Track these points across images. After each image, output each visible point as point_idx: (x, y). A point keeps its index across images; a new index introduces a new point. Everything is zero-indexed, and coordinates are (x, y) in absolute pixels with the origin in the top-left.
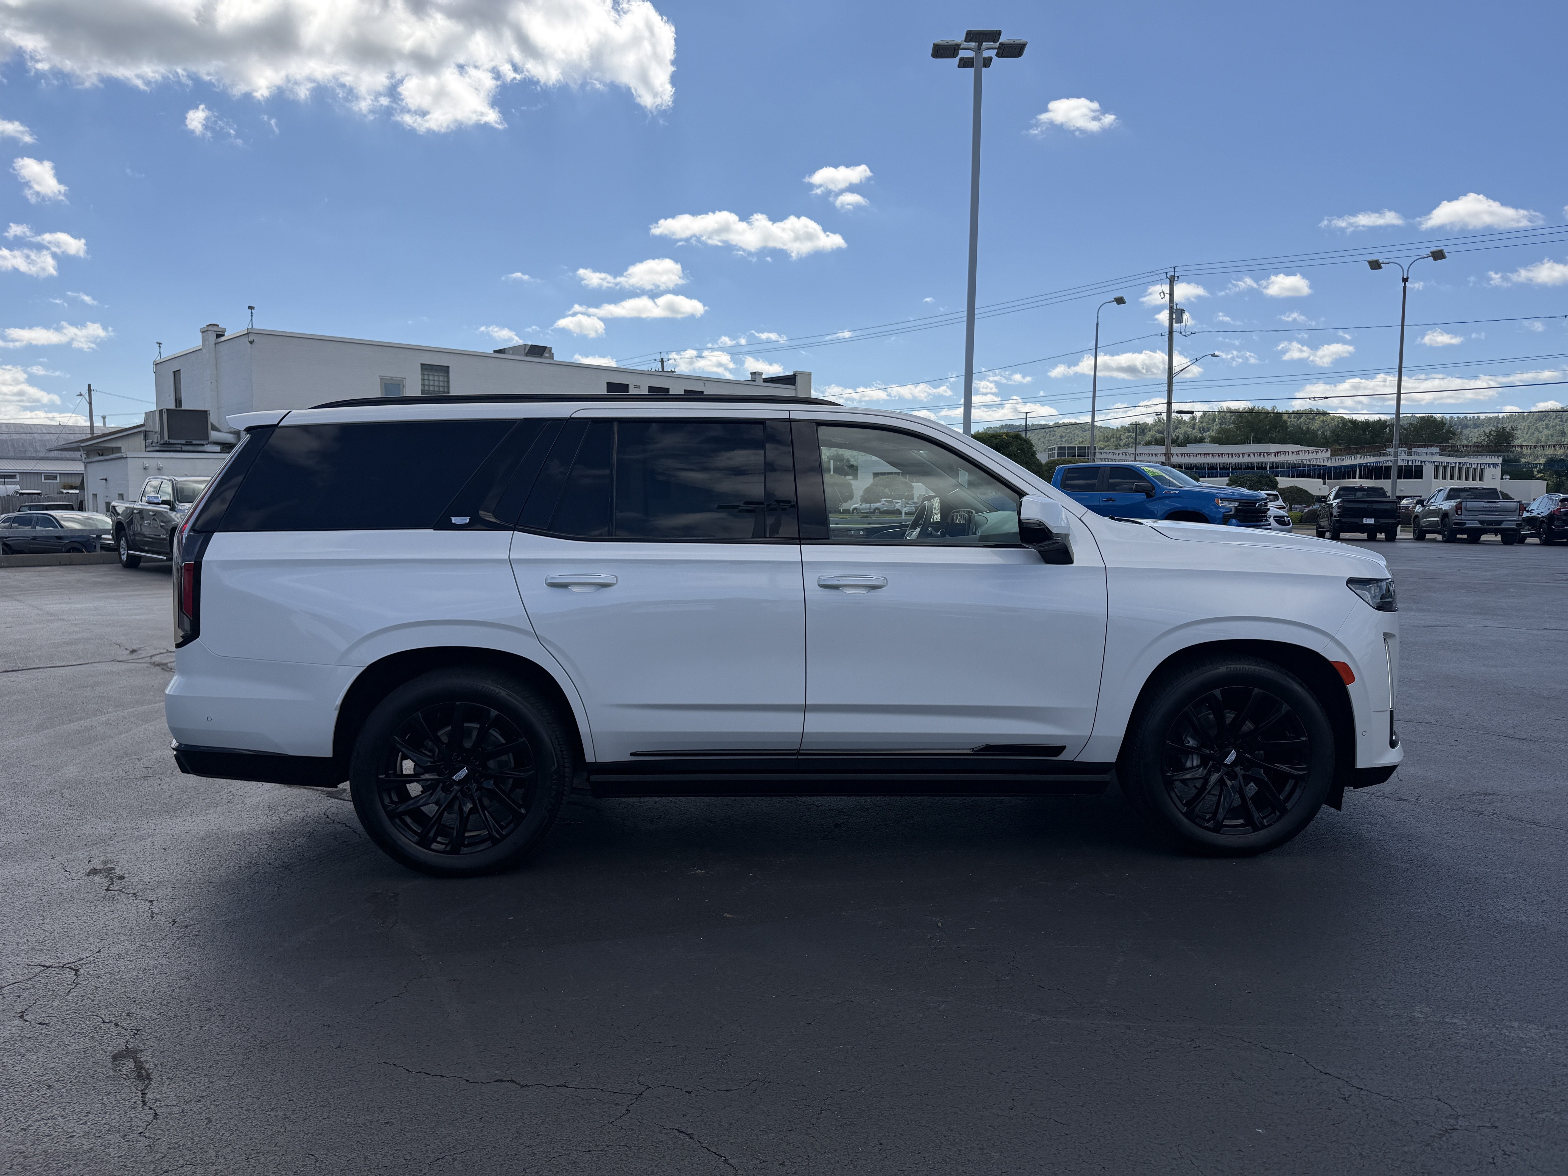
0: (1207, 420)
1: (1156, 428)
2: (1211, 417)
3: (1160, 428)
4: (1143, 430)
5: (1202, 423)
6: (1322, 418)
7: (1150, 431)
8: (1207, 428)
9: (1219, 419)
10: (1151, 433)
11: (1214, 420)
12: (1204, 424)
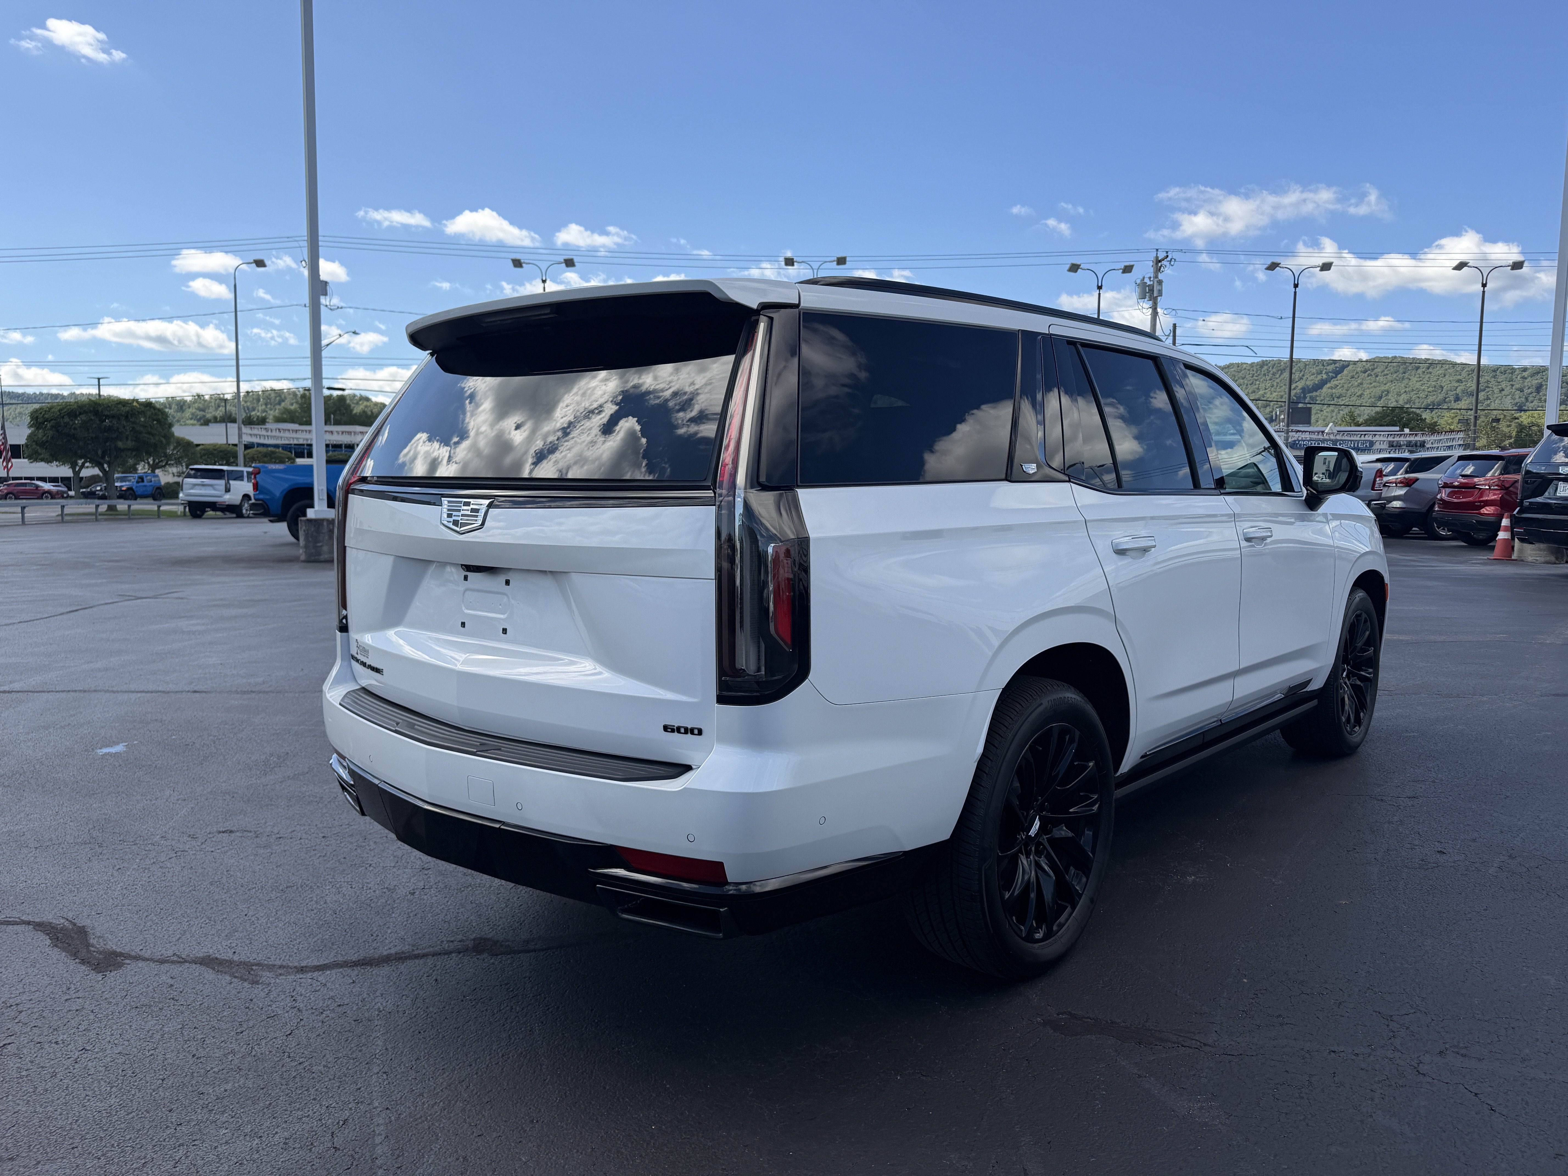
0: (251, 399)
1: (196, 405)
2: (254, 397)
3: (201, 406)
4: (181, 407)
5: (246, 402)
6: (365, 403)
7: (189, 407)
8: (253, 407)
9: (264, 399)
10: (191, 410)
11: (258, 400)
12: (248, 404)
